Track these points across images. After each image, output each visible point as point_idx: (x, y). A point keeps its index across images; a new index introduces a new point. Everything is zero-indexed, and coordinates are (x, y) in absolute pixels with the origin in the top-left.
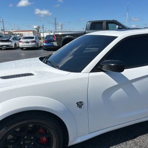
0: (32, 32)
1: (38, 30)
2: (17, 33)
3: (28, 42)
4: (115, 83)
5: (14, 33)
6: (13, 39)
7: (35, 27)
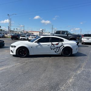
0: (39, 32)
2: (31, 32)
3: (33, 38)
4: (38, 45)
5: (29, 32)
6: (27, 36)
7: (41, 30)
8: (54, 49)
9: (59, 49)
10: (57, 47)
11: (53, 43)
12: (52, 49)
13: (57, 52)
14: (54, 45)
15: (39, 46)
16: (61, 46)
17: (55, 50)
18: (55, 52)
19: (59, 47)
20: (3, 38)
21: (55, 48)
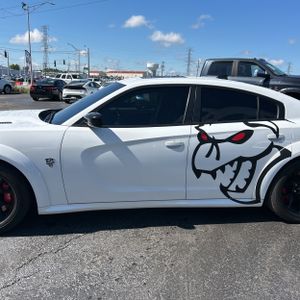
0: (141, 75)
1: (154, 72)
7: (149, 65)
8: (213, 174)
9: (252, 172)
10: (241, 160)
11: (208, 128)
12: (198, 173)
13: (238, 190)
14: (215, 142)
15: (109, 154)
16: (268, 151)
17: (224, 178)
18: (224, 190)
19: (254, 160)
20: (5, 93)
21: (222, 168)
